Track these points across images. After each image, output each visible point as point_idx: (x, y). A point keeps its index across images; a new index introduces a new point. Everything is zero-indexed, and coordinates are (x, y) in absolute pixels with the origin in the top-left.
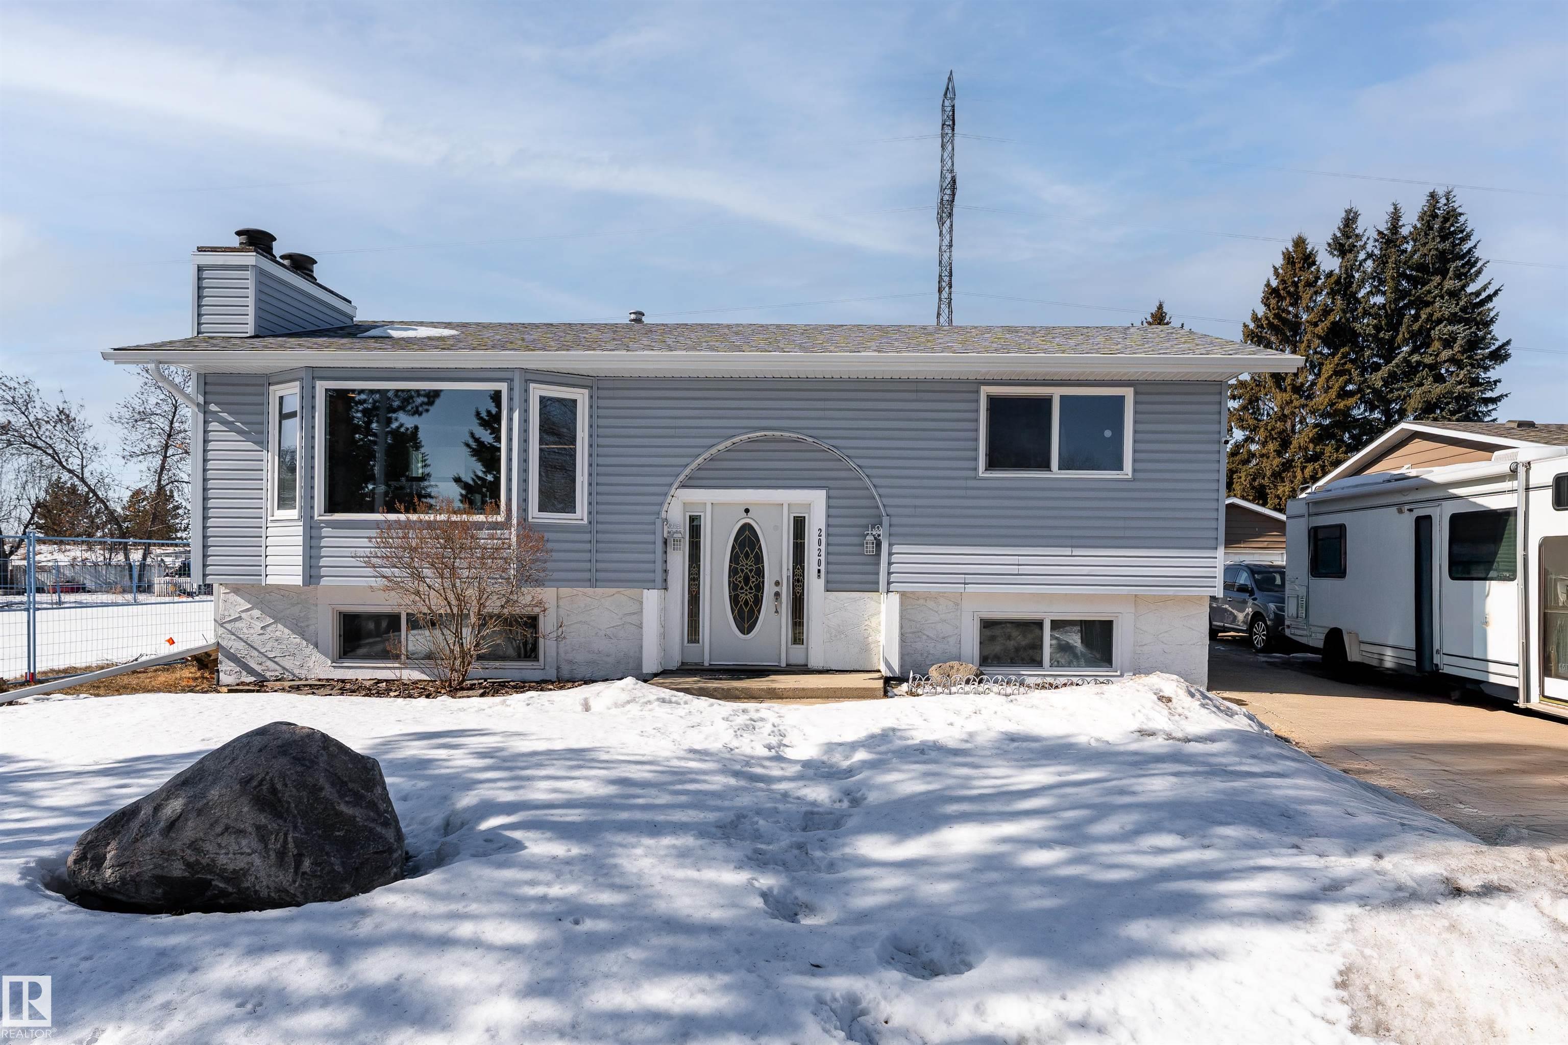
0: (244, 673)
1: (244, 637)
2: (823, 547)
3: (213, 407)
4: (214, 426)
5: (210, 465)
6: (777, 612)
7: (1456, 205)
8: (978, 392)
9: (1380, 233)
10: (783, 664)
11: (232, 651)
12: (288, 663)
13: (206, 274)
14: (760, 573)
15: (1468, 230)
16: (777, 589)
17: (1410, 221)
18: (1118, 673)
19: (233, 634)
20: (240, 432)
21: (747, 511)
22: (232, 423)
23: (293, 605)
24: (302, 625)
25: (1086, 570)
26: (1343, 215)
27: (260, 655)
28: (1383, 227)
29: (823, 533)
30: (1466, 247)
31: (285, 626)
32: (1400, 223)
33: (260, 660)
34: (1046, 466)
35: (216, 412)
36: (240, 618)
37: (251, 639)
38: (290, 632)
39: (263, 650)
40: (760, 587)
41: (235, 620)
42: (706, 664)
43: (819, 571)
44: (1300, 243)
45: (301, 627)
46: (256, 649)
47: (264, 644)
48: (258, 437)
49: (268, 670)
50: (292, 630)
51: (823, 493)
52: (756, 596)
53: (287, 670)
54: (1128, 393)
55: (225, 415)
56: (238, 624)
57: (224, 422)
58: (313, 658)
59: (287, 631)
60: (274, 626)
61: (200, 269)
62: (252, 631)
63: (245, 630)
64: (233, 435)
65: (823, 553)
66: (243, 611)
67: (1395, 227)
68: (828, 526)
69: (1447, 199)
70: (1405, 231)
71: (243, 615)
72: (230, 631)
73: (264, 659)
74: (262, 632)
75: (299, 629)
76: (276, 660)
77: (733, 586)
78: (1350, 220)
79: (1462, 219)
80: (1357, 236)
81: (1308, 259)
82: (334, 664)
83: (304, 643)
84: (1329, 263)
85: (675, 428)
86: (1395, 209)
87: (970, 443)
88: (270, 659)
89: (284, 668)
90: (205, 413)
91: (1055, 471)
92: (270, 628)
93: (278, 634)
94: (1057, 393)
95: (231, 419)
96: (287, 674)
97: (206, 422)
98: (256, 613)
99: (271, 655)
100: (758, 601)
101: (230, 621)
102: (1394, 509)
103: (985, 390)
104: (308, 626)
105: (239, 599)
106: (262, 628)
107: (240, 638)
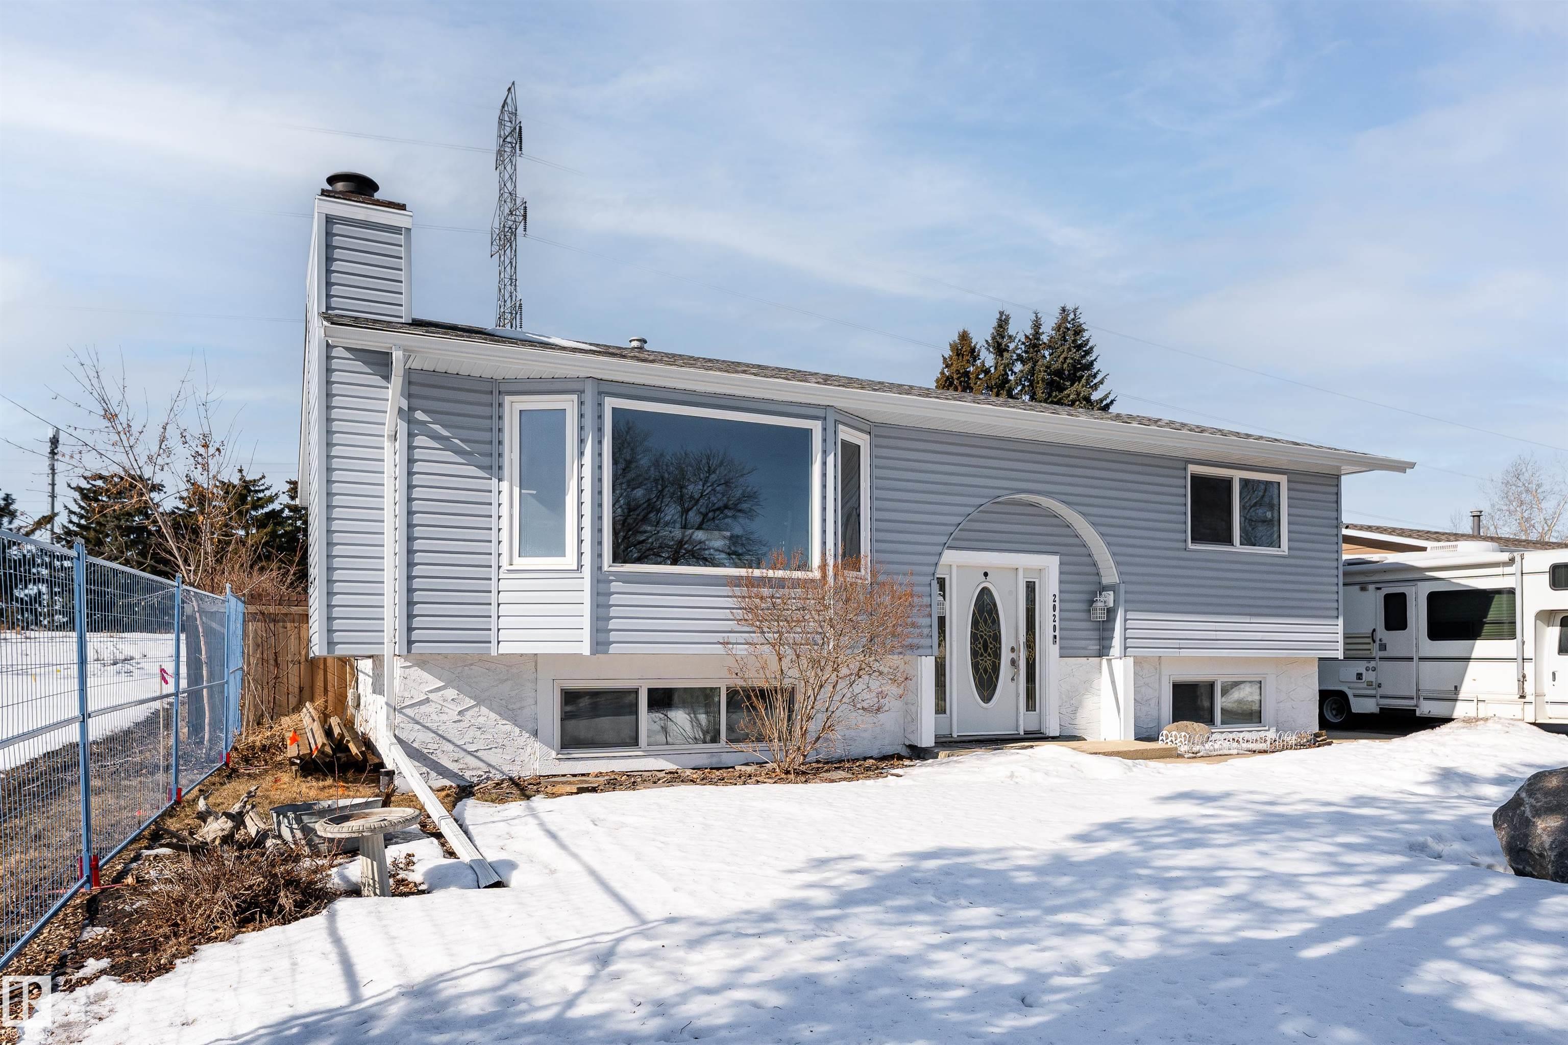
0: (433, 774)
1: (434, 726)
2: (1057, 613)
3: (420, 415)
4: (420, 440)
5: (417, 493)
6: (1013, 679)
7: (1081, 321)
8: (1185, 469)
9: (1027, 337)
10: (1022, 733)
11: (415, 745)
12: (493, 758)
13: (337, 229)
14: (997, 638)
15: (1090, 344)
16: (1013, 655)
17: (1048, 331)
18: (1267, 728)
19: (418, 723)
20: (458, 452)
21: (986, 574)
22: (447, 438)
23: (503, 681)
24: (514, 707)
25: (1259, 636)
26: (998, 316)
27: (456, 749)
28: (1029, 332)
29: (1057, 599)
30: (1089, 358)
31: (491, 709)
32: (1041, 331)
33: (456, 756)
34: (1229, 541)
35: (424, 423)
36: (427, 700)
37: (443, 728)
38: (498, 717)
39: (459, 743)
40: (997, 655)
41: (421, 703)
42: (955, 735)
43: (1055, 637)
44: (964, 337)
45: (513, 710)
46: (449, 741)
47: (462, 733)
48: (486, 461)
49: (468, 769)
50: (500, 715)
51: (1056, 559)
52: (994, 662)
53: (493, 767)
54: (1283, 479)
55: (437, 427)
56: (424, 709)
57: (435, 437)
58: (529, 750)
59: (493, 716)
60: (477, 709)
61: (330, 220)
62: (444, 717)
63: (434, 716)
64: (449, 456)
65: (1057, 619)
66: (431, 692)
67: (1037, 334)
68: (1060, 592)
69: (1075, 315)
70: (1045, 338)
71: (432, 696)
72: (413, 719)
73: (462, 754)
74: (459, 718)
75: (510, 713)
76: (478, 754)
77: (974, 653)
78: (1003, 323)
79: (1086, 335)
80: (1010, 337)
81: (973, 354)
82: (560, 756)
83: (517, 730)
84: (988, 359)
85: (946, 484)
86: (1037, 317)
87: (1180, 517)
88: (469, 753)
89: (489, 765)
90: (409, 422)
91: (1238, 547)
92: (469, 714)
93: (481, 720)
94: (1237, 475)
95: (445, 433)
96: (493, 771)
97: (411, 435)
98: (451, 693)
99: (471, 748)
100: (996, 669)
101: (412, 706)
102: (1357, 587)
103: (1193, 469)
104: (521, 708)
105: (425, 675)
106: (460, 713)
107: (428, 728)
